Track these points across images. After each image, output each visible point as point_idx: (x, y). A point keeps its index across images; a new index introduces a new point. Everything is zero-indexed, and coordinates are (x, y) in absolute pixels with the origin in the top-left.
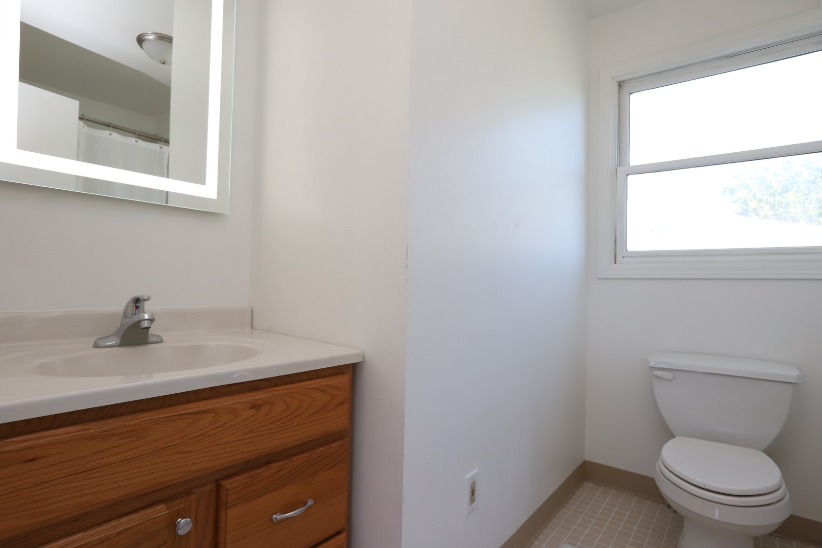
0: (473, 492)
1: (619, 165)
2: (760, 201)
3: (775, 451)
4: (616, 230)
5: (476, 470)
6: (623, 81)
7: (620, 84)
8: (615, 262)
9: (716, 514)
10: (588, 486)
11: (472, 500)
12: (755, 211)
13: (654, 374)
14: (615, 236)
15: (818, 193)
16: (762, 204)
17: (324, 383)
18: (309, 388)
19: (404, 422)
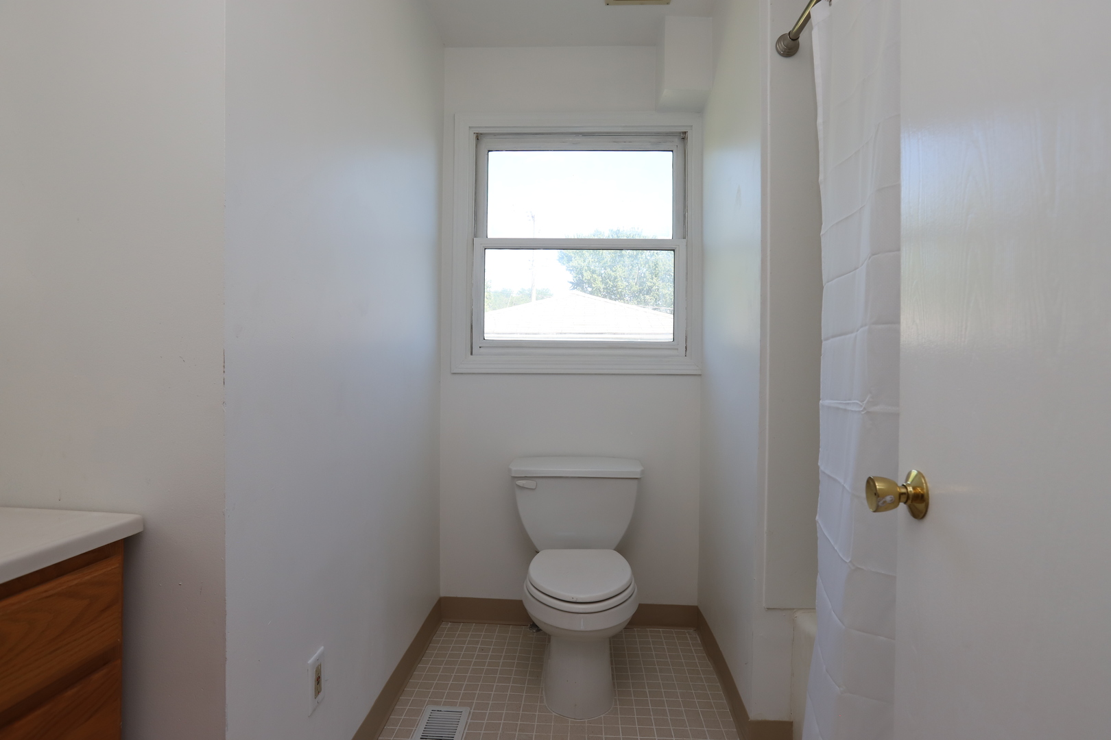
0: (318, 680)
1: (475, 236)
2: (594, 272)
3: (623, 548)
4: (472, 315)
5: (322, 648)
6: (481, 134)
7: (478, 137)
8: (472, 354)
9: (582, 624)
10: (446, 626)
11: (318, 691)
12: (590, 285)
13: (516, 484)
14: (472, 321)
15: (639, 269)
16: (595, 276)
17: (75, 582)
18: (47, 597)
19: (226, 611)
